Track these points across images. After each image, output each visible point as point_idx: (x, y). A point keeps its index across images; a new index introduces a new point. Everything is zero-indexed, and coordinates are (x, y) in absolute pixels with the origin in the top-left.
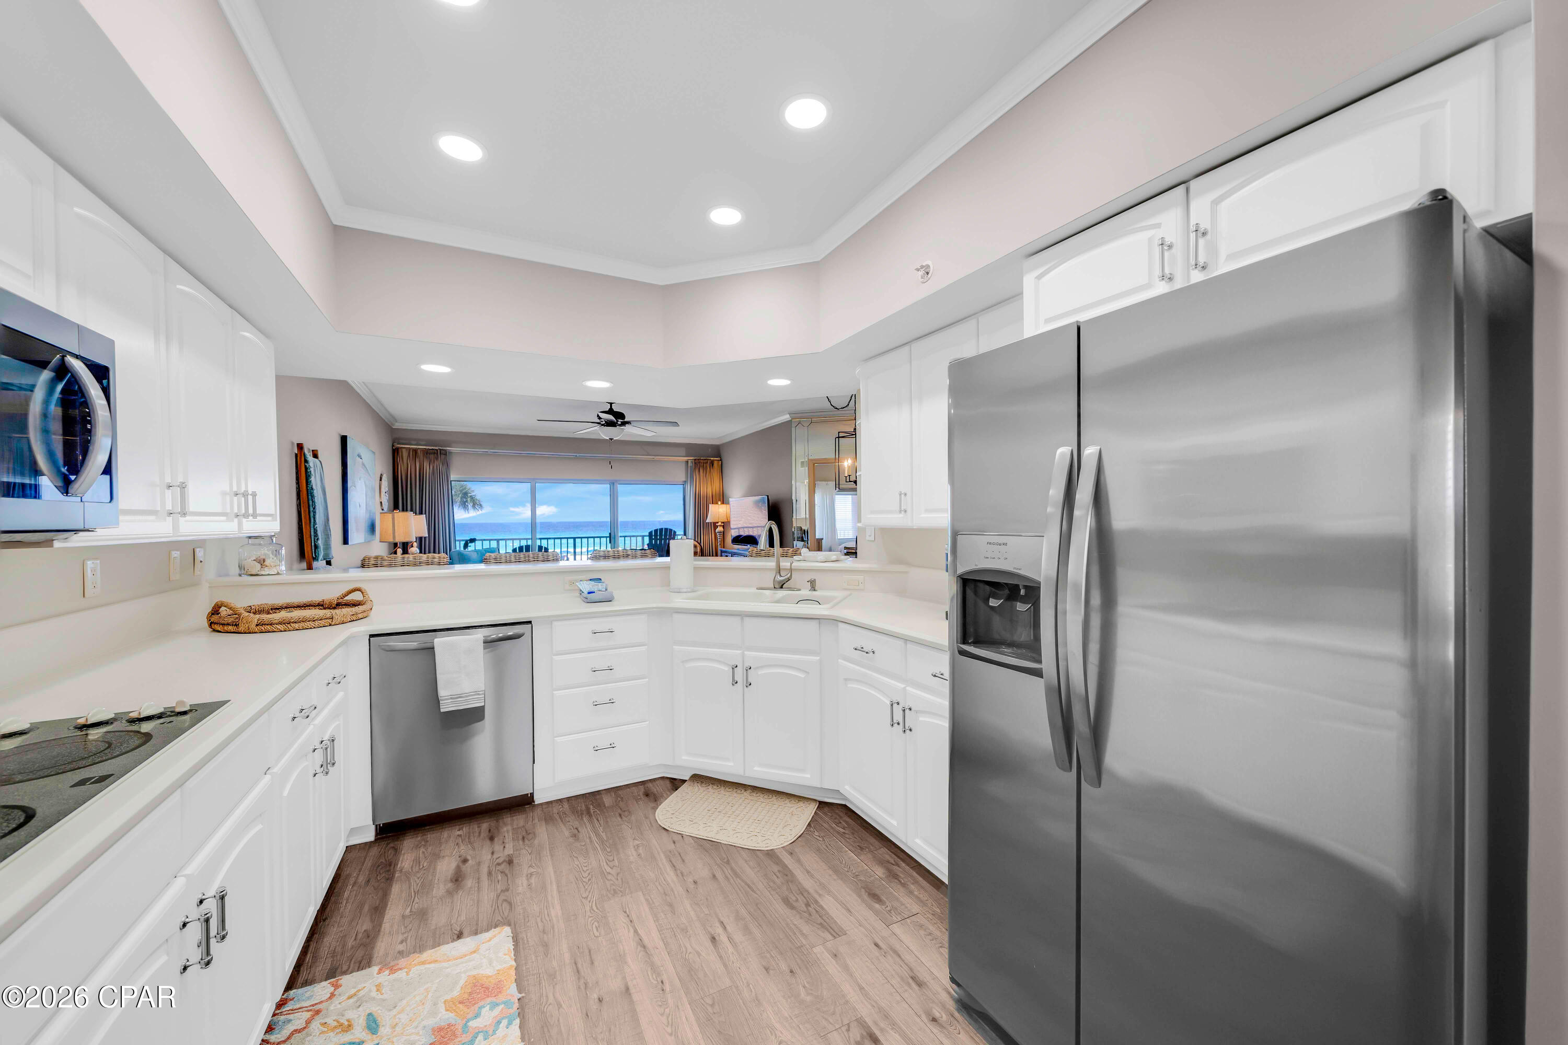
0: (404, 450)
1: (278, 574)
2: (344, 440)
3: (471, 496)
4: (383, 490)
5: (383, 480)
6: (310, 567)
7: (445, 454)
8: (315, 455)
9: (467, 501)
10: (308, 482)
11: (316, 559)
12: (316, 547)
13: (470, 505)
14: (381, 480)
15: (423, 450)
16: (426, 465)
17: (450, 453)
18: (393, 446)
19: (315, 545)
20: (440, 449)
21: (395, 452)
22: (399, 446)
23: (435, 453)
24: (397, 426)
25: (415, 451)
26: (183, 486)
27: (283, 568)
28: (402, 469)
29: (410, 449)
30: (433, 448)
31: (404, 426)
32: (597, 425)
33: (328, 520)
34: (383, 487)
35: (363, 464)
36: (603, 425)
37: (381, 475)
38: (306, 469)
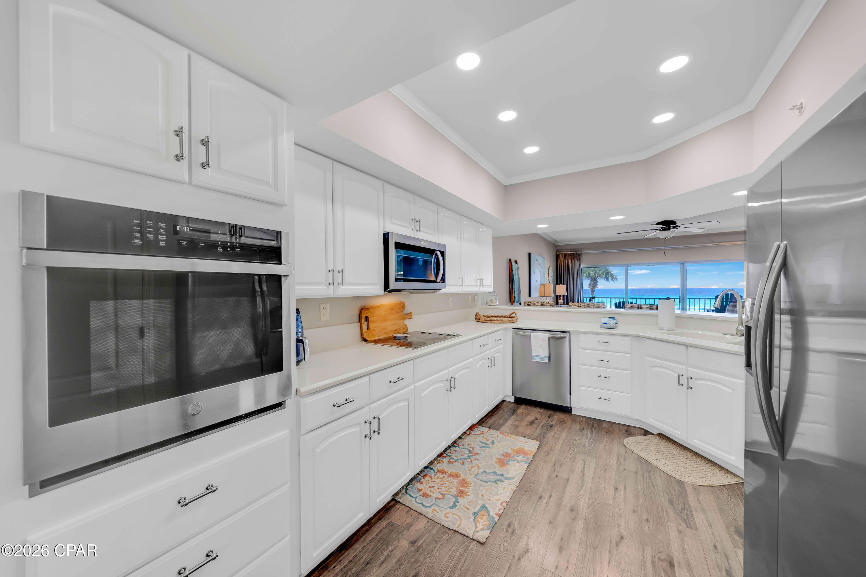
0: (561, 255)
1: (496, 305)
2: (529, 254)
3: (610, 274)
4: (550, 274)
5: (550, 270)
6: (512, 304)
7: (579, 255)
8: (516, 262)
9: (608, 277)
10: (512, 273)
11: (514, 302)
12: (515, 297)
13: (610, 278)
14: (549, 269)
15: (569, 254)
16: (570, 261)
17: (581, 254)
18: (556, 253)
19: (514, 296)
20: (576, 253)
21: (557, 256)
22: (558, 253)
23: (574, 255)
24: (558, 244)
25: (565, 255)
26: (462, 278)
27: (498, 303)
28: (559, 264)
29: (563, 254)
30: (573, 252)
31: (563, 244)
32: (655, 231)
33: (520, 287)
34: (550, 272)
35: (539, 263)
36: (660, 230)
37: (549, 267)
38: (512, 268)
